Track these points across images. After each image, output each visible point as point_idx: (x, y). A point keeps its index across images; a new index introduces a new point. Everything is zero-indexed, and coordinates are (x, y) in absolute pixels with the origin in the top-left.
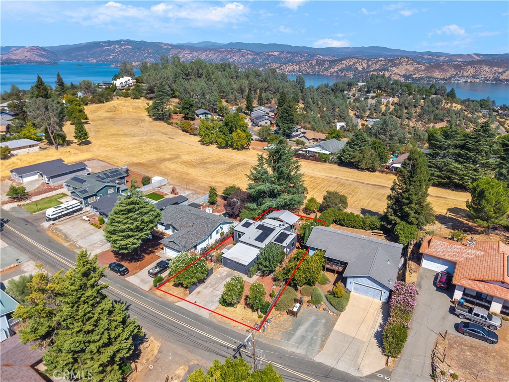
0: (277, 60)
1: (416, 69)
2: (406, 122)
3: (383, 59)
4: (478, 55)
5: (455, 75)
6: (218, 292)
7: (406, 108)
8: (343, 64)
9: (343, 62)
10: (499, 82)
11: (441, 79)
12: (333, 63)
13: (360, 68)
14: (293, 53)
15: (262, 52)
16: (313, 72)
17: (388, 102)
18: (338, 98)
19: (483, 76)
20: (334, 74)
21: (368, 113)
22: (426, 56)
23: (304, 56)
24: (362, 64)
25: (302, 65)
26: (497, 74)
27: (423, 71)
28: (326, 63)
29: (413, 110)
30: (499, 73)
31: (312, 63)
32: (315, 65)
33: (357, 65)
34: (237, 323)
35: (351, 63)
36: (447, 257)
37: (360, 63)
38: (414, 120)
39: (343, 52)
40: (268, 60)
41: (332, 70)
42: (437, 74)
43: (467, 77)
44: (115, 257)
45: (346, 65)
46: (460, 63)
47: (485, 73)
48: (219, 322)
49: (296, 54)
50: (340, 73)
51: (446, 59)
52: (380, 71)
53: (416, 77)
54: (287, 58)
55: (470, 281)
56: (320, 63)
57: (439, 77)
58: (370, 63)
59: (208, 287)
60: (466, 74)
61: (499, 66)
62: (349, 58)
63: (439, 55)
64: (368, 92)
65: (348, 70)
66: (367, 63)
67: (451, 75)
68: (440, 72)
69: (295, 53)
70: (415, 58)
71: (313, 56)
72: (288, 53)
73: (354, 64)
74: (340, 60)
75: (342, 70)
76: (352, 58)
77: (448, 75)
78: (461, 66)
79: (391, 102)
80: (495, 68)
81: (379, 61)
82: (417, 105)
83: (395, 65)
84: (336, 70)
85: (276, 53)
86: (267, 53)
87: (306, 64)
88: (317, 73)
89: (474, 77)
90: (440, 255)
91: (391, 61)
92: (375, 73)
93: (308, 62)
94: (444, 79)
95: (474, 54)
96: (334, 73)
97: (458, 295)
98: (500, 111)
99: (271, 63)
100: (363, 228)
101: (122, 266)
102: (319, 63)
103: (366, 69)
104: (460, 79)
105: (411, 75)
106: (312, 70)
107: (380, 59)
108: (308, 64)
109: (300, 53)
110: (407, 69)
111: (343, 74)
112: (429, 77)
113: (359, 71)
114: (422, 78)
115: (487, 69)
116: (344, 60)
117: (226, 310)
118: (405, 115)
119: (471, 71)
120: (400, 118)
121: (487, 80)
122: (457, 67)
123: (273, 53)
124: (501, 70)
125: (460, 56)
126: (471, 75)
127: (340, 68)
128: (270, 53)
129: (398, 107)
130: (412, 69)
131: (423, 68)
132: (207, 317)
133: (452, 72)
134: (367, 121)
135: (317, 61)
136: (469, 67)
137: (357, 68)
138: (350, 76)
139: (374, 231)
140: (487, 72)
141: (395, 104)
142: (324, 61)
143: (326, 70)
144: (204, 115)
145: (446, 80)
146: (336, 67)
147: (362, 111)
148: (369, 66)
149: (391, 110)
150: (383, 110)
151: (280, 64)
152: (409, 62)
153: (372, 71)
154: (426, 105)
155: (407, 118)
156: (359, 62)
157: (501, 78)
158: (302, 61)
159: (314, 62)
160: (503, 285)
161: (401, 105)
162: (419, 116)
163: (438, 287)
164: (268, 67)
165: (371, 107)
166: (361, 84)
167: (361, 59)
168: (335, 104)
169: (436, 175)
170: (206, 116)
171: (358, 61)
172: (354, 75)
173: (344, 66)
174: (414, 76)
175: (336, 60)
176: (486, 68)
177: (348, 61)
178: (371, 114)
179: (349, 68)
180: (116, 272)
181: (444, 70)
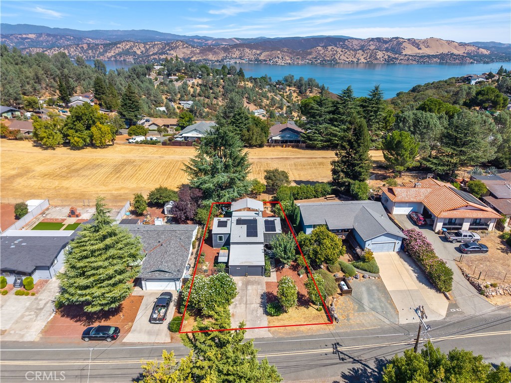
0: (34, 43)
1: (192, 52)
2: (215, 101)
3: (159, 43)
4: (237, 39)
5: (226, 57)
6: (253, 306)
7: (211, 88)
8: (119, 47)
9: (118, 46)
10: (259, 62)
11: (215, 61)
12: (108, 47)
13: (139, 52)
14: (55, 36)
15: (12, 35)
16: (87, 57)
17: (193, 84)
18: (144, 83)
19: (247, 57)
20: (113, 59)
21: (179, 96)
22: (196, 40)
23: (70, 40)
24: (140, 48)
25: (72, 50)
26: (256, 56)
27: (198, 54)
28: (99, 47)
29: (217, 90)
30: (258, 55)
31: (83, 47)
32: (87, 49)
33: (135, 49)
34: (306, 326)
35: (127, 47)
36: (412, 200)
37: (138, 47)
38: (220, 99)
39: (114, 36)
40: (24, 44)
41: (109, 55)
42: (211, 57)
43: (235, 58)
44: (76, 321)
45: (123, 49)
46: (226, 46)
47: (247, 54)
48: (286, 334)
49: (59, 37)
50: (118, 57)
51: (213, 43)
52: (160, 54)
53: (195, 60)
54: (48, 41)
55: (447, 212)
56: (93, 47)
57: (213, 59)
58: (148, 47)
59: (238, 305)
60: (234, 56)
61: (257, 49)
62: (124, 41)
63: (206, 39)
64: (169, 75)
65: (126, 55)
66: (144, 47)
67: (223, 57)
68: (213, 55)
69: (57, 35)
70: (189, 42)
71: (81, 39)
72: (48, 35)
73: (131, 48)
74: (116, 44)
75: (120, 54)
76: (128, 41)
77: (220, 58)
78: (228, 49)
79: (196, 84)
80: (254, 51)
81: (155, 45)
82: (219, 85)
83: (173, 49)
84: (113, 54)
85: (32, 36)
86: (19, 36)
87: (77, 49)
88: (92, 58)
89: (240, 58)
90: (407, 200)
91: (168, 44)
92: (156, 57)
93: (78, 46)
94: (217, 61)
95: (234, 38)
96: (111, 57)
97: (439, 226)
98: (277, 86)
99: (29, 48)
100: (315, 197)
101: (109, 328)
102: (91, 47)
103: (146, 53)
104: (230, 61)
105: (189, 58)
106: (85, 55)
107: (156, 43)
108: (78, 48)
109: (64, 36)
110: (184, 53)
111: (122, 59)
112: (204, 59)
113: (138, 55)
114: (200, 61)
115: (249, 52)
116: (119, 44)
117: (281, 320)
118: (212, 96)
119: (237, 53)
120: (208, 98)
121: (251, 61)
122: (225, 50)
123: (27, 36)
124: (258, 52)
125: (223, 40)
126: (238, 57)
127: (117, 52)
128: (24, 36)
129: (203, 88)
130: (189, 52)
131: (198, 51)
132: (271, 336)
133: (222, 55)
134: (180, 104)
135: (89, 45)
136: (235, 50)
137: (135, 52)
138: (130, 60)
139: (327, 196)
140: (249, 54)
141: (200, 85)
142: (97, 45)
143: (102, 54)
144: (10, 113)
145: (220, 62)
146: (112, 52)
147: (173, 95)
148: (147, 50)
149: (198, 91)
150: (192, 93)
151: (43, 48)
152: (185, 46)
153: (152, 55)
154: (226, 84)
155: (215, 98)
156: (136, 46)
157: (260, 58)
158: (70, 45)
159: (85, 46)
160: (467, 208)
161: (205, 86)
162: (223, 95)
163: (420, 226)
164: (27, 52)
165: (179, 89)
166: (158, 68)
167: (137, 42)
168: (149, 89)
169: (319, 139)
170: (12, 114)
171: (134, 44)
172: (134, 59)
173: (121, 50)
174: (193, 59)
175: (110, 44)
176: (247, 50)
177: (124, 44)
178: (182, 96)
179: (127, 52)
180: (104, 339)
181: (215, 53)
